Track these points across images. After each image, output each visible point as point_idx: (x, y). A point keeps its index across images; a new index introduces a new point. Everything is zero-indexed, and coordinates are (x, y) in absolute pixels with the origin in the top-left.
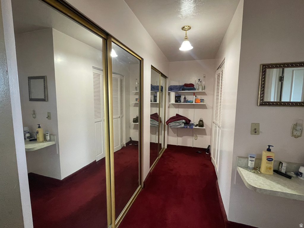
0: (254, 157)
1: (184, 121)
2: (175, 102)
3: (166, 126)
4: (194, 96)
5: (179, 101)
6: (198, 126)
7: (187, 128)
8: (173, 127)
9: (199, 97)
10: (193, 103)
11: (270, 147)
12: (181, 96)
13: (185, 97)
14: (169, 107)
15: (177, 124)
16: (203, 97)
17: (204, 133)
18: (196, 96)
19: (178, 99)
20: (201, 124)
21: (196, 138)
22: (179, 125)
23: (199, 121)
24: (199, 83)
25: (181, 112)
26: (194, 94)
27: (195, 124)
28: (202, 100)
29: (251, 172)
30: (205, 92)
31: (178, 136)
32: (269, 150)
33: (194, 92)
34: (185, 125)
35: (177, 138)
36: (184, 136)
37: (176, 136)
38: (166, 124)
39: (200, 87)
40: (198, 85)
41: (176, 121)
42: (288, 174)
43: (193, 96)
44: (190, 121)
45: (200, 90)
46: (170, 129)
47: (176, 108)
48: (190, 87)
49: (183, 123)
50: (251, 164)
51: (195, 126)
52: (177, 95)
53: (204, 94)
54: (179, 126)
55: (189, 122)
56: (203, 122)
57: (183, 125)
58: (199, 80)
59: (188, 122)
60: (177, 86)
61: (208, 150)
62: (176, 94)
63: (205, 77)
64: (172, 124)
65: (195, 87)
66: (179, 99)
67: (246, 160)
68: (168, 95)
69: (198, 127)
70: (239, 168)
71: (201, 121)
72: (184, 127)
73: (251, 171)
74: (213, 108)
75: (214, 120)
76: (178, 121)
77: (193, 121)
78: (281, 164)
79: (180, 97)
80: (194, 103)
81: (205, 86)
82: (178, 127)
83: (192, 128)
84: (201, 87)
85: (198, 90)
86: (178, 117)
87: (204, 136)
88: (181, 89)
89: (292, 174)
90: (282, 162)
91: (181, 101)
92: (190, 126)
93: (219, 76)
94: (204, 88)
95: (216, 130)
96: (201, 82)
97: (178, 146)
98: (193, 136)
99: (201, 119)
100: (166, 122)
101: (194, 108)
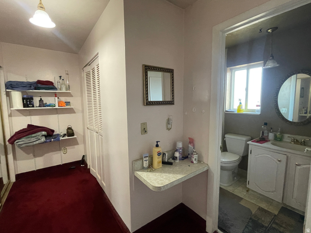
0: (147, 157)
1: (44, 133)
2: (24, 107)
3: (9, 146)
4: (56, 98)
5: (32, 106)
6: (66, 136)
7: (51, 141)
8: (24, 145)
9: (63, 99)
10: (55, 107)
11: (158, 143)
12: (34, 98)
13: (41, 99)
14: (10, 116)
15: (33, 139)
16: (68, 99)
17: (75, 142)
18: (58, 98)
19: (27, 102)
20: (70, 132)
21: (65, 151)
22: (35, 140)
23: (67, 130)
24: (61, 81)
25: (36, 121)
26: (56, 94)
27: (62, 134)
28: (68, 103)
29: (148, 173)
30: (70, 92)
31: (35, 156)
32: (157, 146)
33: (56, 92)
34: (46, 139)
35: (33, 160)
36: (45, 154)
37: (33, 156)
38: (7, 143)
39: (63, 86)
40: (59, 83)
41: (30, 136)
42: (169, 161)
43: (54, 98)
44: (53, 131)
45: (64, 91)
46: (18, 150)
47: (26, 116)
48: (48, 85)
49: (43, 136)
50: (146, 164)
51: (63, 137)
52: (25, 96)
53: (69, 95)
54: (37, 142)
55: (52, 133)
56: (72, 130)
57: (43, 139)
58: (60, 77)
59: (50, 133)
60: (23, 82)
61: (83, 161)
62: (23, 95)
63: (68, 74)
64: (23, 141)
65: (56, 86)
66: (29, 101)
67: (140, 162)
68: (7, 96)
69: (66, 138)
70: (137, 172)
71: (69, 129)
72: (45, 142)
73: (147, 171)
74: (83, 112)
75: (89, 125)
76: (33, 135)
77: (58, 132)
78: (164, 155)
79: (32, 98)
80: (57, 107)
81: (69, 85)
82: (35, 143)
83: (59, 140)
84: (65, 86)
85: (60, 90)
86: (32, 129)
87: (76, 146)
88: (32, 87)
89: (171, 160)
90: (165, 153)
91: (35, 105)
92: (55, 138)
93: (88, 74)
94: (68, 88)
95: (92, 137)
96: (63, 80)
97: (37, 170)
98: (60, 150)
99: (69, 127)
100: (9, 141)
101: (57, 113)
